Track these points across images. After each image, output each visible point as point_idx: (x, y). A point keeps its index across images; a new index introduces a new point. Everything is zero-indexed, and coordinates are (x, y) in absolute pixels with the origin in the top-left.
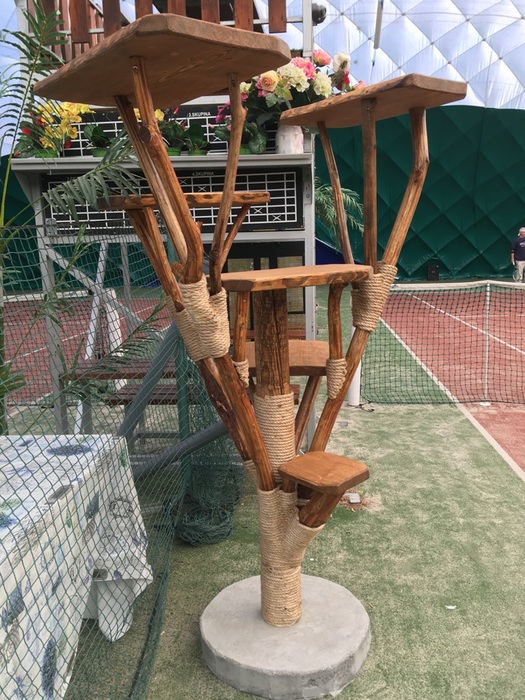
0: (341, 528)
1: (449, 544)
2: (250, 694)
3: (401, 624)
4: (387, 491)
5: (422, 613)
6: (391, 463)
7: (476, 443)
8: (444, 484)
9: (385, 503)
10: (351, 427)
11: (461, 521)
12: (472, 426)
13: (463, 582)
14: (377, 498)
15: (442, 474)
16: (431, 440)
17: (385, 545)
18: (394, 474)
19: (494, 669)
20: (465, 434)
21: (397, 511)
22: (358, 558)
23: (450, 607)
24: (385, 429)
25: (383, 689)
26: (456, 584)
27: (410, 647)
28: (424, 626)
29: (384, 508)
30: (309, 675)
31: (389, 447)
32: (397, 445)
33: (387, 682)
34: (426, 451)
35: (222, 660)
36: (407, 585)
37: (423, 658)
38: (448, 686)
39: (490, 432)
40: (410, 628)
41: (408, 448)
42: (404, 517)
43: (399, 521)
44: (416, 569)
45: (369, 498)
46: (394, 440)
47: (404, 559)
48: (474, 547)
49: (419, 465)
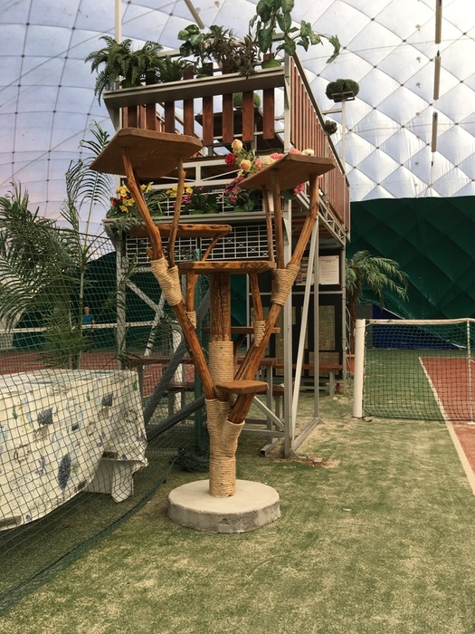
0: (298, 473)
1: (371, 485)
2: (188, 528)
3: (306, 513)
4: (347, 459)
5: (325, 510)
6: (362, 447)
7: (442, 442)
8: (394, 459)
9: (340, 465)
10: (345, 428)
11: (392, 476)
12: (448, 434)
13: (366, 501)
14: (337, 462)
15: (398, 455)
16: (406, 439)
17: (324, 482)
18: (359, 452)
19: (353, 535)
20: (438, 437)
21: (346, 469)
22: (299, 486)
23: (347, 510)
24: (372, 431)
25: (272, 534)
26: (361, 502)
27: (305, 521)
28: (321, 515)
29: (337, 467)
30: (223, 515)
31: (368, 439)
32: (375, 439)
33: (278, 532)
34: (395, 443)
35: (175, 506)
36: (324, 499)
37: (310, 526)
38: (317, 537)
39: (460, 437)
40: (311, 515)
41: (382, 441)
42: (349, 471)
43: (343, 473)
44: (338, 493)
45: (330, 461)
46: (375, 436)
47: (332, 489)
48: (390, 488)
49: (384, 450)
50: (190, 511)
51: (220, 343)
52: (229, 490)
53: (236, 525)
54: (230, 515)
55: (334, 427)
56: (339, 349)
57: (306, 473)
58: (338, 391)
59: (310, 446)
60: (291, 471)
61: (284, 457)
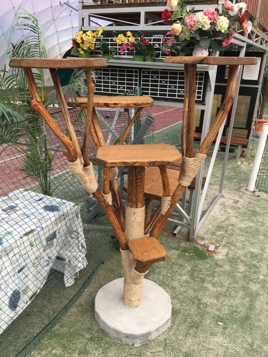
0: (195, 262)
3: (189, 323)
4: (233, 248)
5: (204, 321)
6: (247, 232)
9: (227, 255)
10: (239, 205)
11: (262, 277)
13: (237, 312)
14: (225, 251)
17: (211, 279)
21: (230, 261)
22: (192, 281)
23: (220, 323)
24: (258, 210)
25: (159, 352)
26: (232, 312)
28: (200, 329)
29: (224, 257)
31: (253, 222)
32: (258, 221)
33: (164, 349)
36: (206, 304)
37: (188, 344)
40: (193, 326)
41: (263, 225)
42: (232, 266)
43: (227, 267)
45: (220, 249)
46: (258, 218)
47: (215, 289)
48: (258, 294)
49: (262, 237)
51: (133, 210)
55: (231, 201)
56: (248, 127)
58: (242, 156)
59: (210, 227)
60: (191, 259)
61: (188, 240)
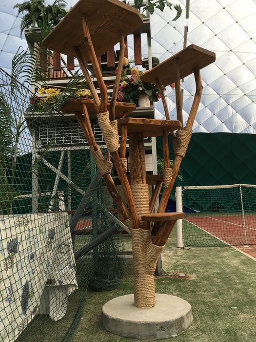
0: (175, 285)
2: (129, 337)
3: (208, 314)
4: (199, 273)
5: (219, 310)
6: (200, 265)
7: (243, 258)
10: (179, 254)
11: (238, 281)
12: (240, 253)
13: (240, 300)
14: (194, 275)
15: (227, 267)
16: (220, 257)
17: (198, 289)
18: (202, 268)
20: (237, 255)
21: (204, 279)
22: (185, 294)
23: (234, 308)
24: (196, 254)
25: (200, 335)
26: (237, 301)
28: (221, 315)
29: (197, 278)
30: (160, 323)
31: (199, 260)
33: (202, 333)
34: (217, 261)
35: (114, 320)
36: (211, 302)
38: (235, 333)
39: (250, 255)
40: (213, 315)
42: (208, 281)
43: (205, 282)
44: (216, 296)
45: (189, 275)
46: (201, 258)
47: (209, 294)
48: (245, 289)
49: (215, 265)
50: (130, 323)
51: (140, 185)
52: (152, 301)
53: (171, 330)
54: (166, 322)
57: (182, 285)
60: (169, 284)
